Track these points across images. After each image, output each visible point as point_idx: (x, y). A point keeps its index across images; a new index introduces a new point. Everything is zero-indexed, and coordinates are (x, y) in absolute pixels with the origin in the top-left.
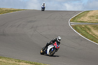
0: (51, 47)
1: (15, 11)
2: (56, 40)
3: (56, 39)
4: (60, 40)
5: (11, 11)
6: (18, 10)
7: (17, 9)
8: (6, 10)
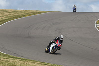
0: (54, 45)
1: (40, 13)
2: (59, 39)
3: (59, 37)
4: (62, 38)
5: (36, 13)
6: (44, 12)
7: (42, 11)
8: (31, 12)
